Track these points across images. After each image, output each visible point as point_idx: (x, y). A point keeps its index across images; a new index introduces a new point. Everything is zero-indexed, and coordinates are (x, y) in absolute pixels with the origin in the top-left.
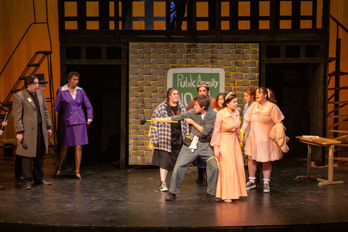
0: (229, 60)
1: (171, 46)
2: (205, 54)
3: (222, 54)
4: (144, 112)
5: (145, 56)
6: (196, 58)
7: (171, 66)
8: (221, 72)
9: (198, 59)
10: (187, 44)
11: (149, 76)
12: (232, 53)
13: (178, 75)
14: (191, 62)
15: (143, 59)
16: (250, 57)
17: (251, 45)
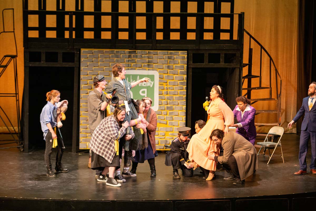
0: (163, 64)
1: (115, 52)
2: (143, 59)
3: (157, 59)
5: (93, 60)
6: (135, 62)
8: (156, 74)
9: (137, 63)
10: (129, 50)
12: (166, 58)
14: (131, 65)
15: (92, 63)
16: (179, 62)
17: (180, 53)
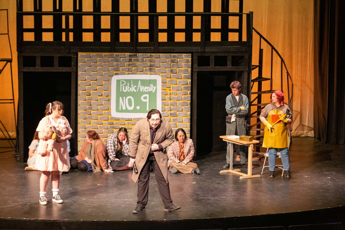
0: (165, 68)
1: (115, 56)
2: (144, 62)
3: (159, 63)
4: (91, 113)
5: (92, 64)
6: (136, 67)
7: (115, 73)
8: (158, 78)
9: (138, 67)
10: (129, 54)
11: (96, 81)
12: (168, 62)
13: (121, 81)
14: (132, 70)
15: (90, 67)
16: (183, 65)
17: (184, 55)
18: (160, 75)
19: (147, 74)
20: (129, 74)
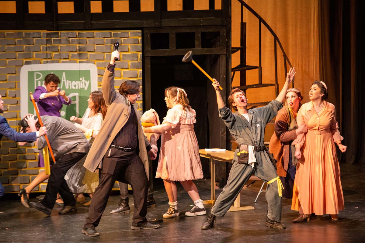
0: (102, 52)
1: (24, 36)
2: (70, 45)
3: (93, 45)
6: (58, 51)
7: (26, 61)
8: (93, 68)
9: (62, 52)
10: (46, 32)
12: (107, 43)
13: (35, 73)
14: (52, 56)
16: (130, 48)
17: (131, 33)
18: (94, 64)
19: (75, 62)
20: (47, 62)
